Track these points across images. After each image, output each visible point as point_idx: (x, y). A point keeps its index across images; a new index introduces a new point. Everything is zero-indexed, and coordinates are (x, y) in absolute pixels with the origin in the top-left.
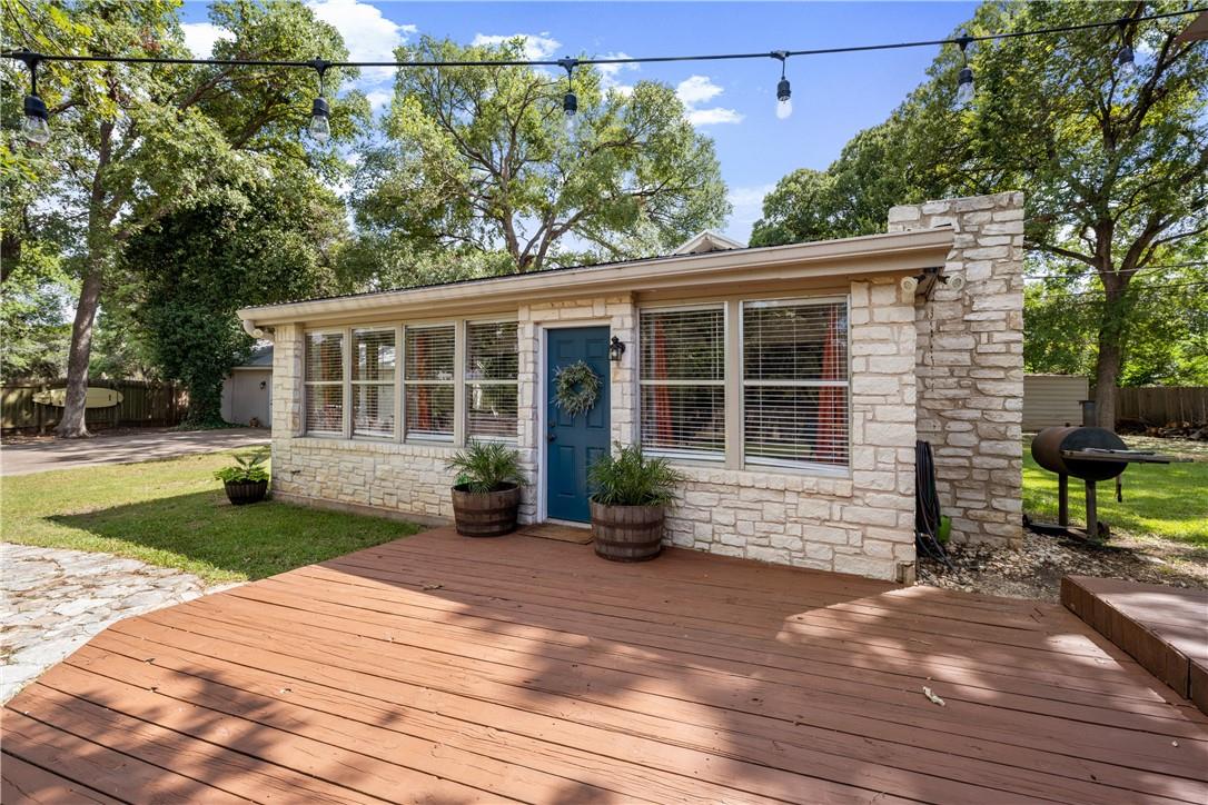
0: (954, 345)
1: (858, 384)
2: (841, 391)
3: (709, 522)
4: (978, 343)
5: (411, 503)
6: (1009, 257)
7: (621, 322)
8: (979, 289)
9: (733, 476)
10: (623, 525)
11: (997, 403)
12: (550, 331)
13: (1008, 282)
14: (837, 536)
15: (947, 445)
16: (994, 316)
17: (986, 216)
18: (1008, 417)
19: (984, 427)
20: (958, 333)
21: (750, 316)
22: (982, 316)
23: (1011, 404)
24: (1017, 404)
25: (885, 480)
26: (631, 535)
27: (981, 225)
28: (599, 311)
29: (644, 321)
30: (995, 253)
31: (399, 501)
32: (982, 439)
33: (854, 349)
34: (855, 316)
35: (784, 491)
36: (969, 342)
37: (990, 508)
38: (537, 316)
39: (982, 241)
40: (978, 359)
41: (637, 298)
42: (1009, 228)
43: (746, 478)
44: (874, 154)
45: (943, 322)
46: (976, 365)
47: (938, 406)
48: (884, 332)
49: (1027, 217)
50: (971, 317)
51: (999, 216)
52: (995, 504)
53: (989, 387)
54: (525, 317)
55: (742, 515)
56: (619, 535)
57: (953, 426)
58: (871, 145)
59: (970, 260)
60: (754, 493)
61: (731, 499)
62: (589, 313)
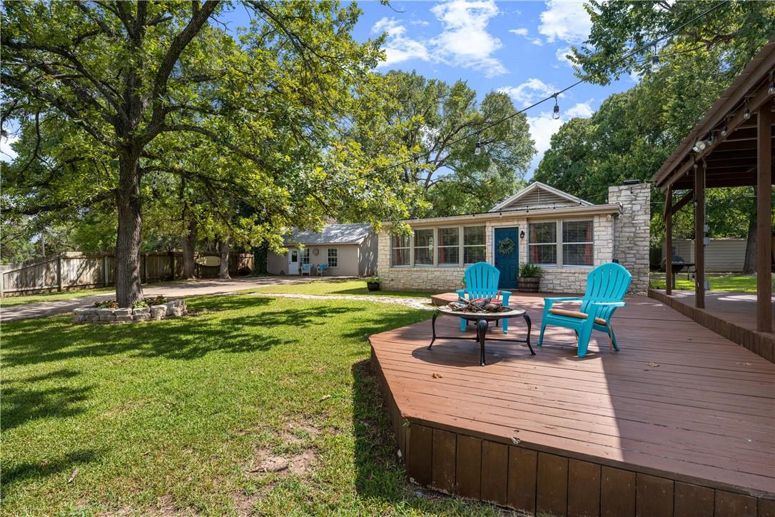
0: (628, 231)
1: (596, 243)
2: (592, 245)
3: (552, 283)
4: (636, 230)
6: (646, 203)
7: (523, 227)
8: (637, 213)
9: (559, 270)
10: (530, 283)
12: (496, 229)
13: (645, 211)
15: (626, 262)
16: (641, 221)
17: (639, 191)
18: (644, 252)
19: (638, 255)
20: (630, 227)
21: (564, 224)
22: (637, 222)
23: (645, 248)
26: (532, 285)
27: (637, 193)
28: (516, 223)
29: (530, 225)
30: (641, 202)
32: (637, 259)
33: (595, 233)
34: (596, 225)
35: (574, 273)
36: (633, 229)
37: (639, 280)
38: (493, 224)
39: (638, 198)
40: (637, 235)
41: (528, 219)
42: (646, 195)
43: (563, 271)
44: (620, 113)
45: (625, 223)
46: (635, 237)
47: (623, 249)
48: (603, 229)
49: (651, 191)
50: (634, 222)
51: (643, 191)
52: (641, 279)
53: (639, 243)
54: (487, 224)
55: (562, 281)
56: (528, 285)
57: (628, 256)
58: (618, 107)
59: (634, 204)
60: (566, 275)
61: (559, 277)
62: (512, 223)
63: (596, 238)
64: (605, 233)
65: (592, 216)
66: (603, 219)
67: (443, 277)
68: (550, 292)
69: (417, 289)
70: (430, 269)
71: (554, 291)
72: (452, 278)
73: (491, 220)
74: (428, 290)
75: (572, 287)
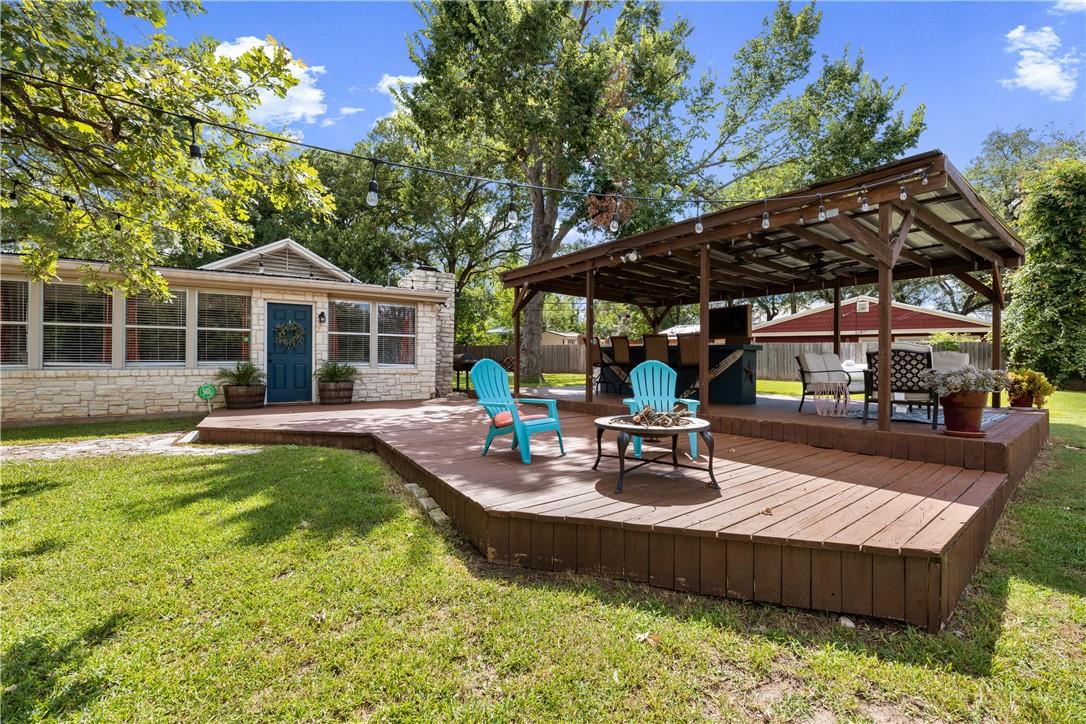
1: (420, 336)
3: (365, 390)
5: (145, 408)
7: (321, 306)
9: (374, 371)
11: (447, 345)
12: (270, 304)
14: (413, 387)
18: (451, 350)
24: (452, 345)
25: (427, 367)
26: (343, 394)
28: (308, 298)
29: (331, 304)
31: (129, 408)
33: (419, 325)
34: (420, 314)
35: (394, 374)
38: (265, 296)
41: (330, 296)
43: (379, 371)
48: (428, 320)
54: (255, 294)
55: (379, 385)
56: (340, 394)
60: (384, 376)
61: (375, 379)
62: (302, 298)
63: (420, 330)
64: (429, 325)
65: (416, 303)
66: (428, 308)
67: (144, 389)
68: (362, 402)
69: (58, 419)
70: (103, 372)
71: (368, 400)
72: (168, 389)
73: (263, 288)
74: (96, 417)
75: (392, 392)
